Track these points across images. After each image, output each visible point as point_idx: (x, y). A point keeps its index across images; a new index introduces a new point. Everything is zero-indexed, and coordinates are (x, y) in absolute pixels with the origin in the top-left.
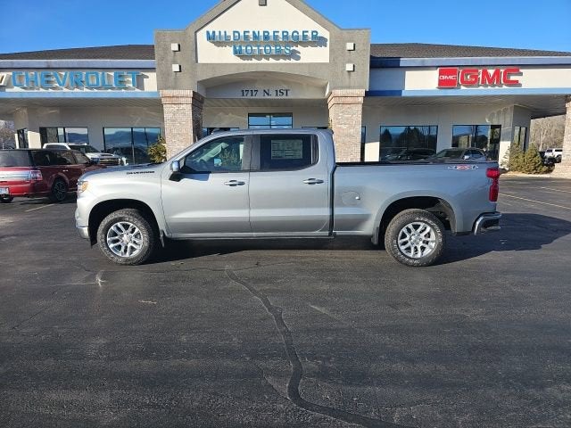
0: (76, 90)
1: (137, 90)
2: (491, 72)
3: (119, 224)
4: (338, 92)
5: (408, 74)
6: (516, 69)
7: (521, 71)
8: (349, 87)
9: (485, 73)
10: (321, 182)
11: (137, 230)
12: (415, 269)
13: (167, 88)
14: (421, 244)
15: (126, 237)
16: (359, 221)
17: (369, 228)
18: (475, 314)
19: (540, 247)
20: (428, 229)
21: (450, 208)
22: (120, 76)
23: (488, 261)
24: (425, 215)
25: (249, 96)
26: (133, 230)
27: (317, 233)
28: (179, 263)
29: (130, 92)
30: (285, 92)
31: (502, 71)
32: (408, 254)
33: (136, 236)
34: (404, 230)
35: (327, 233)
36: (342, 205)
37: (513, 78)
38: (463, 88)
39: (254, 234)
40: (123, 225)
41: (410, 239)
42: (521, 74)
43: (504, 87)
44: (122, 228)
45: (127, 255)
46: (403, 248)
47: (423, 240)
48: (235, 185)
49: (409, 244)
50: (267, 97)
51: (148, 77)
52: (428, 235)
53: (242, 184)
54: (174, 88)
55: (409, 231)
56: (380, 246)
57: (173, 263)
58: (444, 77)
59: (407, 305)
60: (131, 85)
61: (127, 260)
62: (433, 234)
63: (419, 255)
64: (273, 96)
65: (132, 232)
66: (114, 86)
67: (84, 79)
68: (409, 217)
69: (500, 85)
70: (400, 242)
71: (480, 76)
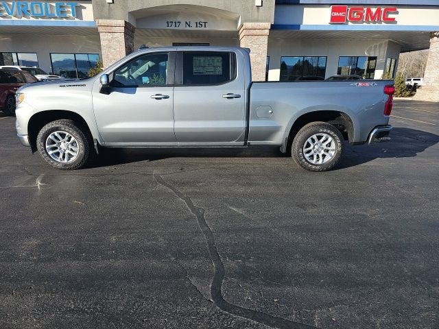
0: (23, 19)
1: (76, 20)
2: (374, 10)
3: (56, 133)
4: (249, 25)
5: (306, 10)
6: (393, 8)
7: (398, 10)
8: (257, 21)
9: (369, 11)
10: (238, 97)
11: (73, 139)
12: (316, 174)
13: (101, 18)
14: (323, 152)
15: (64, 145)
16: (271, 132)
17: (279, 139)
18: (373, 214)
19: (416, 155)
20: (330, 139)
21: (350, 121)
22: (61, 7)
23: (376, 166)
24: (328, 127)
25: (173, 27)
26: (70, 138)
27: (234, 143)
28: (113, 168)
29: (71, 21)
30: (203, 24)
31: (383, 9)
32: (311, 161)
33: (72, 144)
34: (309, 140)
35: (242, 143)
36: (257, 118)
37: (390, 16)
38: (350, 23)
39: (179, 144)
40: (60, 134)
41: (314, 147)
42: (397, 13)
43: (383, 24)
44: (59, 137)
45: (66, 161)
46: (307, 156)
47: (325, 149)
48: (160, 98)
49: (312, 152)
50: (188, 28)
51: (85, 8)
52: (329, 145)
53: (166, 97)
54: (109, 18)
55: (313, 141)
56: (288, 154)
57: (107, 168)
58: (336, 14)
59: (314, 205)
60: (71, 15)
61: (66, 165)
62: (333, 144)
63: (320, 162)
64: (194, 28)
65: (69, 140)
66: (56, 15)
67: (29, 9)
68: (313, 129)
69: (381, 22)
70: (305, 150)
71: (365, 14)
